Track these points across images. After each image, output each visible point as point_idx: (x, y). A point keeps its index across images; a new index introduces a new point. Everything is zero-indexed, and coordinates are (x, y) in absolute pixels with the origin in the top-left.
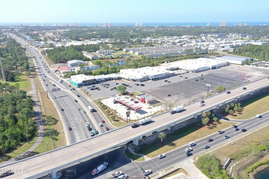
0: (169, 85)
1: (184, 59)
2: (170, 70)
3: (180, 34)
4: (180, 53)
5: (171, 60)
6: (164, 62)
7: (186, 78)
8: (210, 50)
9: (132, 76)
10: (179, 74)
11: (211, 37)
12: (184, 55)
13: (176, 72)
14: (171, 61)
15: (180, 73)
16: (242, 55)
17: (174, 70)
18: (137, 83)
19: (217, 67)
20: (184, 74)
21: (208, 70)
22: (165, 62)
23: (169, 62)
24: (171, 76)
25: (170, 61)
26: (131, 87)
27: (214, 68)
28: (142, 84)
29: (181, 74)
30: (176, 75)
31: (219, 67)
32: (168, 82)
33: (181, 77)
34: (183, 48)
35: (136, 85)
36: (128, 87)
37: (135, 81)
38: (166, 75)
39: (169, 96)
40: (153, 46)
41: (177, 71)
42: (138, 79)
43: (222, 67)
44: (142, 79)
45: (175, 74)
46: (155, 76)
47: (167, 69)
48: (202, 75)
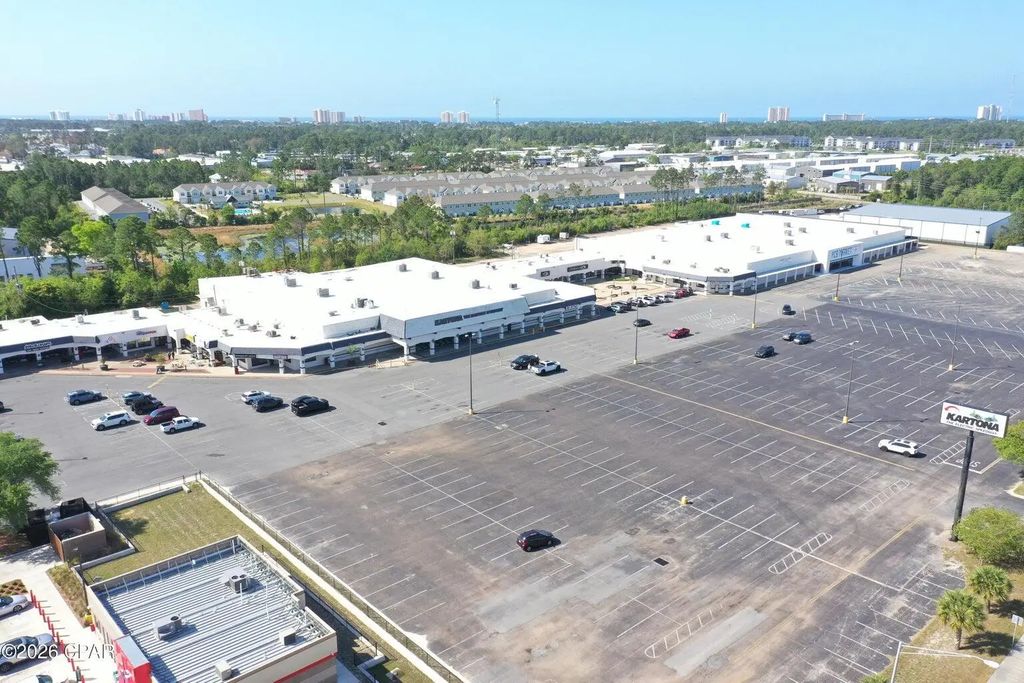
0: (544, 396)
1: (650, 223)
2: (565, 279)
3: (619, 138)
4: (622, 196)
5: (576, 226)
6: (532, 239)
7: (683, 334)
8: (773, 188)
9: (254, 328)
10: (627, 308)
11: (751, 145)
12: (645, 206)
13: (604, 293)
14: (572, 234)
15: (635, 296)
16: (947, 204)
17: (594, 278)
18: (272, 384)
19: (857, 262)
20: (658, 302)
21: (809, 276)
22: (541, 239)
23: (563, 235)
24: (571, 322)
25: (566, 230)
26: (197, 425)
27: (842, 265)
28: (301, 401)
29: (641, 305)
30: (607, 312)
31: (870, 262)
32: (544, 373)
33: (643, 323)
34: (635, 178)
35: (249, 403)
36: (162, 428)
37: (272, 366)
38: (534, 311)
39: (537, 542)
40: (488, 170)
41: (611, 283)
42: (293, 351)
43: (882, 258)
44: (326, 346)
45: (599, 303)
46: (438, 323)
47: (544, 274)
48: (788, 310)
